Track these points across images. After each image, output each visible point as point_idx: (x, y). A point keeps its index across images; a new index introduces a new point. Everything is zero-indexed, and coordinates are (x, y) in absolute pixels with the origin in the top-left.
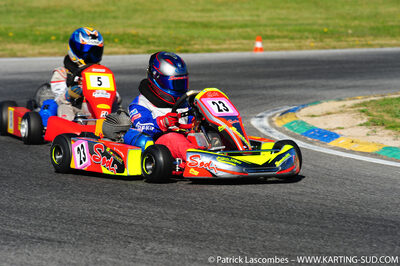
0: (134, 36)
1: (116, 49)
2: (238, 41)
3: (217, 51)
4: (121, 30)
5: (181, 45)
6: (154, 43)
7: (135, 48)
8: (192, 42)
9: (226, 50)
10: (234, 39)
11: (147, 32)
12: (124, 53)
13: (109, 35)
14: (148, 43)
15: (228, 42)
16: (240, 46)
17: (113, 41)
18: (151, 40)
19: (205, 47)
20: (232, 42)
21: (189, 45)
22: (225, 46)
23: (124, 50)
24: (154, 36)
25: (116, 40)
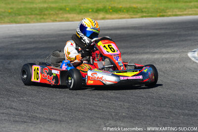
0: (135, 8)
1: (124, 16)
2: (193, 10)
3: (180, 15)
4: (128, 5)
5: (160, 12)
6: (145, 12)
7: (135, 15)
8: (167, 11)
9: (186, 15)
10: (191, 8)
11: (143, 6)
12: (128, 18)
13: (121, 8)
14: (142, 12)
15: (187, 10)
16: (194, 12)
17: (123, 12)
18: (144, 10)
19: (174, 13)
20: (190, 10)
21: (165, 12)
22: (185, 13)
23: (128, 16)
24: (146, 8)
25: (125, 11)
